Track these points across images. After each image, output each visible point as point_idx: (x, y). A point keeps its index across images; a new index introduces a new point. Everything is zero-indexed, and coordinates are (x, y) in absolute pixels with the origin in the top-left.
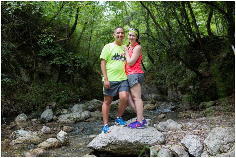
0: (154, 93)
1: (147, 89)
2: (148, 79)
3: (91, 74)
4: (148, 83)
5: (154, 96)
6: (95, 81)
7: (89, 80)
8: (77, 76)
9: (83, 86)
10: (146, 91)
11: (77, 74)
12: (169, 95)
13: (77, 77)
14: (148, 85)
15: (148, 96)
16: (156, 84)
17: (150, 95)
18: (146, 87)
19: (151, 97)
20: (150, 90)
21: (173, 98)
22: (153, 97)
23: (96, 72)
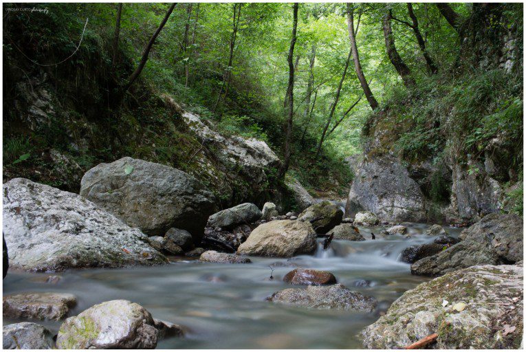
0: (402, 195)
1: (376, 177)
2: (381, 139)
3: (133, 105)
4: (381, 155)
5: (401, 205)
6: (150, 136)
7: (119, 128)
8: (45, 99)
9: (74, 147)
10: (372, 186)
11: (45, 93)
12: (453, 198)
13: (43, 103)
14: (380, 164)
15: (380, 207)
16: (406, 155)
17: (385, 202)
18: (372, 172)
19: (391, 211)
20: (386, 183)
21: (468, 210)
22: (397, 211)
23: (159, 101)
